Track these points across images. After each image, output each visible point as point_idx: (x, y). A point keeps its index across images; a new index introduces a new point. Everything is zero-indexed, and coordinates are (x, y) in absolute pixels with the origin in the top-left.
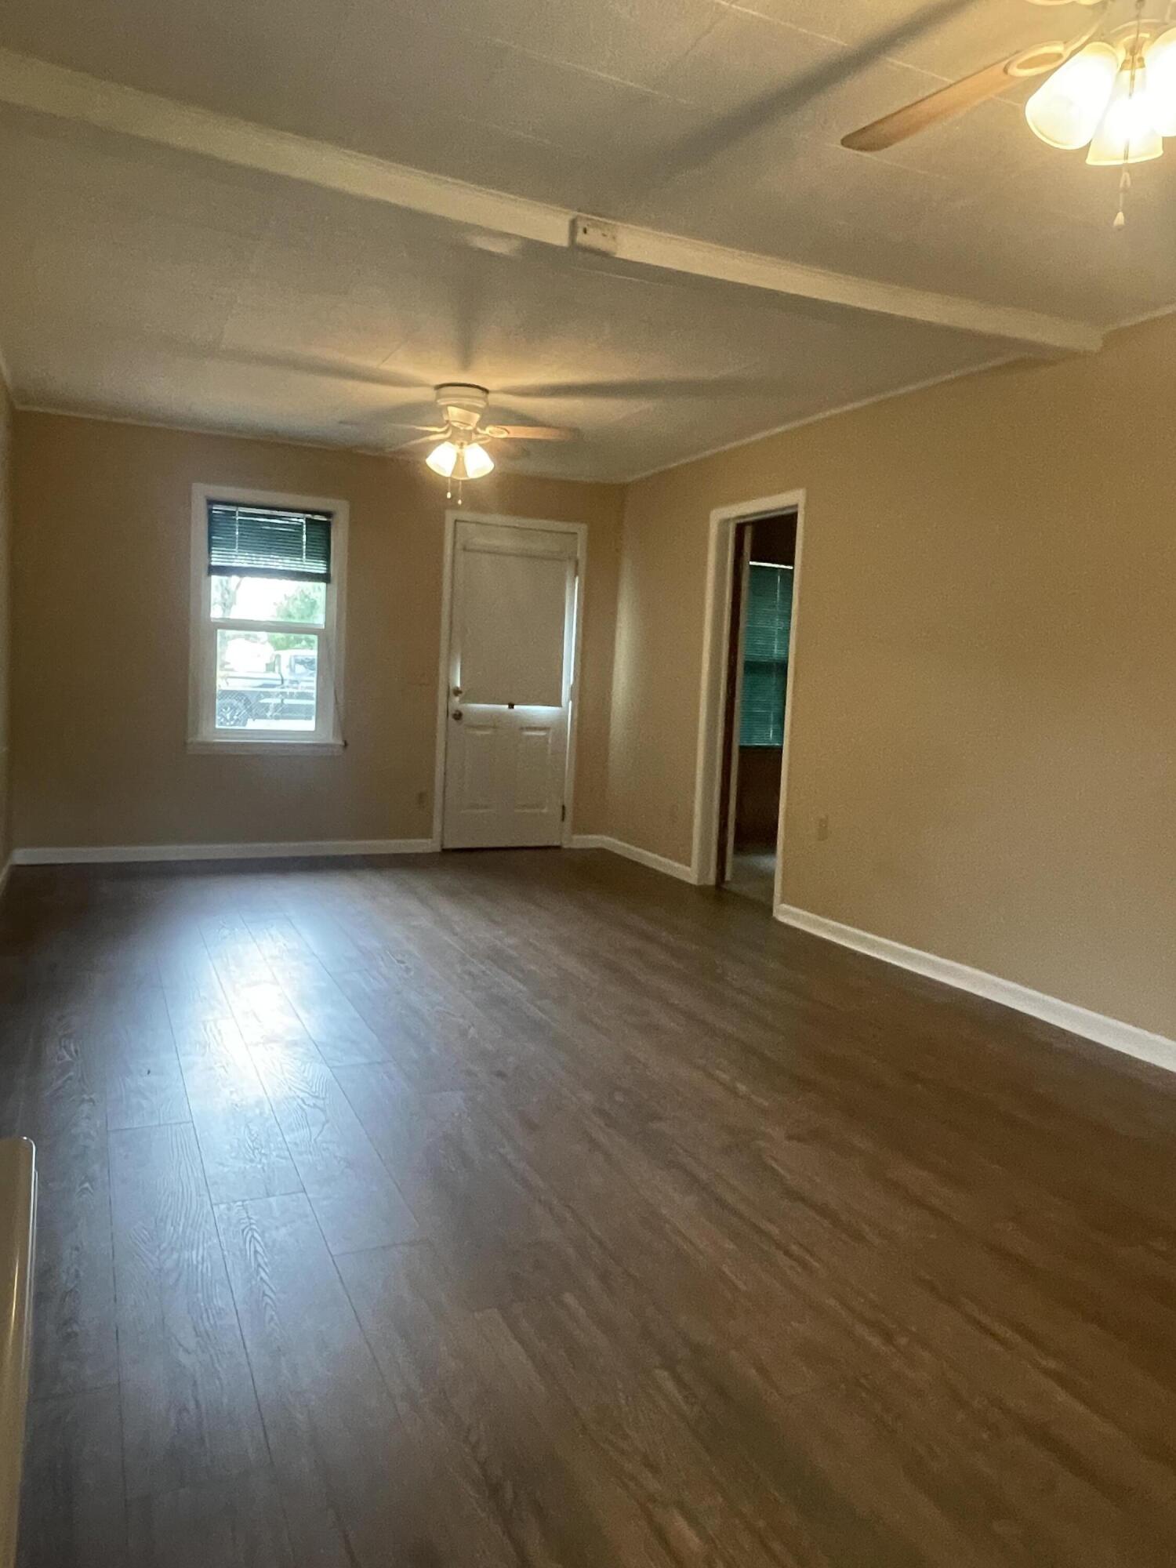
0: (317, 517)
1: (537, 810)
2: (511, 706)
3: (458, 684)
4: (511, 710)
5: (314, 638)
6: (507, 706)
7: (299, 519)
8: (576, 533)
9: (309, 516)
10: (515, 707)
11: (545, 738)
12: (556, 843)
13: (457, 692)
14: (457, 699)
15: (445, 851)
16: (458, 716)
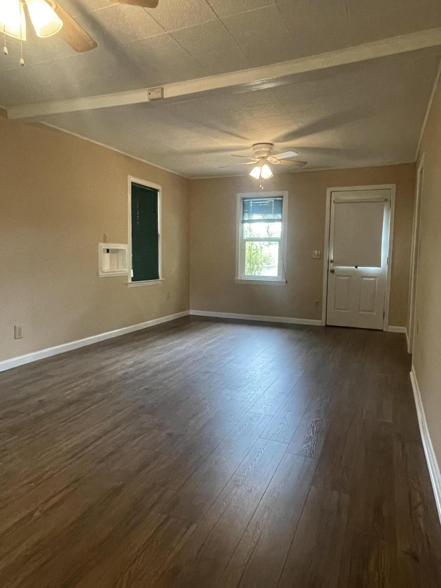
0: (277, 199)
1: (371, 313)
2: (356, 267)
3: (332, 258)
4: (356, 269)
5: (278, 242)
6: (354, 267)
7: (272, 200)
8: (390, 189)
9: (275, 199)
10: (358, 267)
11: (375, 281)
12: (381, 329)
13: (332, 262)
14: (332, 264)
15: (327, 326)
16: (333, 271)
